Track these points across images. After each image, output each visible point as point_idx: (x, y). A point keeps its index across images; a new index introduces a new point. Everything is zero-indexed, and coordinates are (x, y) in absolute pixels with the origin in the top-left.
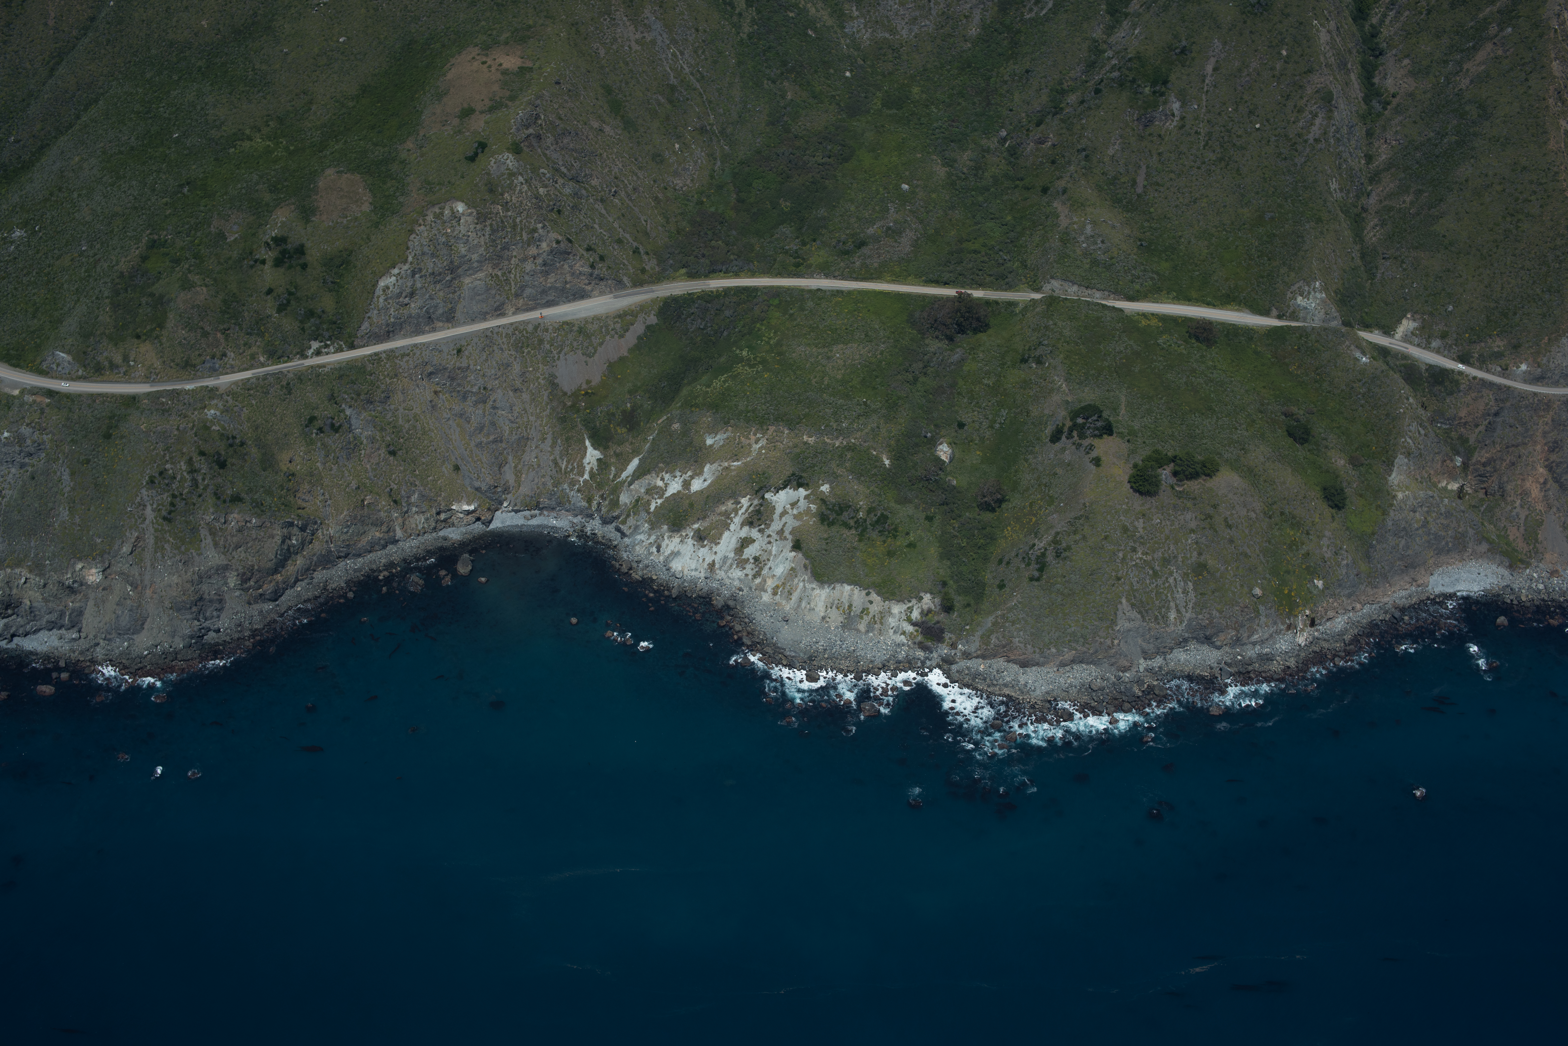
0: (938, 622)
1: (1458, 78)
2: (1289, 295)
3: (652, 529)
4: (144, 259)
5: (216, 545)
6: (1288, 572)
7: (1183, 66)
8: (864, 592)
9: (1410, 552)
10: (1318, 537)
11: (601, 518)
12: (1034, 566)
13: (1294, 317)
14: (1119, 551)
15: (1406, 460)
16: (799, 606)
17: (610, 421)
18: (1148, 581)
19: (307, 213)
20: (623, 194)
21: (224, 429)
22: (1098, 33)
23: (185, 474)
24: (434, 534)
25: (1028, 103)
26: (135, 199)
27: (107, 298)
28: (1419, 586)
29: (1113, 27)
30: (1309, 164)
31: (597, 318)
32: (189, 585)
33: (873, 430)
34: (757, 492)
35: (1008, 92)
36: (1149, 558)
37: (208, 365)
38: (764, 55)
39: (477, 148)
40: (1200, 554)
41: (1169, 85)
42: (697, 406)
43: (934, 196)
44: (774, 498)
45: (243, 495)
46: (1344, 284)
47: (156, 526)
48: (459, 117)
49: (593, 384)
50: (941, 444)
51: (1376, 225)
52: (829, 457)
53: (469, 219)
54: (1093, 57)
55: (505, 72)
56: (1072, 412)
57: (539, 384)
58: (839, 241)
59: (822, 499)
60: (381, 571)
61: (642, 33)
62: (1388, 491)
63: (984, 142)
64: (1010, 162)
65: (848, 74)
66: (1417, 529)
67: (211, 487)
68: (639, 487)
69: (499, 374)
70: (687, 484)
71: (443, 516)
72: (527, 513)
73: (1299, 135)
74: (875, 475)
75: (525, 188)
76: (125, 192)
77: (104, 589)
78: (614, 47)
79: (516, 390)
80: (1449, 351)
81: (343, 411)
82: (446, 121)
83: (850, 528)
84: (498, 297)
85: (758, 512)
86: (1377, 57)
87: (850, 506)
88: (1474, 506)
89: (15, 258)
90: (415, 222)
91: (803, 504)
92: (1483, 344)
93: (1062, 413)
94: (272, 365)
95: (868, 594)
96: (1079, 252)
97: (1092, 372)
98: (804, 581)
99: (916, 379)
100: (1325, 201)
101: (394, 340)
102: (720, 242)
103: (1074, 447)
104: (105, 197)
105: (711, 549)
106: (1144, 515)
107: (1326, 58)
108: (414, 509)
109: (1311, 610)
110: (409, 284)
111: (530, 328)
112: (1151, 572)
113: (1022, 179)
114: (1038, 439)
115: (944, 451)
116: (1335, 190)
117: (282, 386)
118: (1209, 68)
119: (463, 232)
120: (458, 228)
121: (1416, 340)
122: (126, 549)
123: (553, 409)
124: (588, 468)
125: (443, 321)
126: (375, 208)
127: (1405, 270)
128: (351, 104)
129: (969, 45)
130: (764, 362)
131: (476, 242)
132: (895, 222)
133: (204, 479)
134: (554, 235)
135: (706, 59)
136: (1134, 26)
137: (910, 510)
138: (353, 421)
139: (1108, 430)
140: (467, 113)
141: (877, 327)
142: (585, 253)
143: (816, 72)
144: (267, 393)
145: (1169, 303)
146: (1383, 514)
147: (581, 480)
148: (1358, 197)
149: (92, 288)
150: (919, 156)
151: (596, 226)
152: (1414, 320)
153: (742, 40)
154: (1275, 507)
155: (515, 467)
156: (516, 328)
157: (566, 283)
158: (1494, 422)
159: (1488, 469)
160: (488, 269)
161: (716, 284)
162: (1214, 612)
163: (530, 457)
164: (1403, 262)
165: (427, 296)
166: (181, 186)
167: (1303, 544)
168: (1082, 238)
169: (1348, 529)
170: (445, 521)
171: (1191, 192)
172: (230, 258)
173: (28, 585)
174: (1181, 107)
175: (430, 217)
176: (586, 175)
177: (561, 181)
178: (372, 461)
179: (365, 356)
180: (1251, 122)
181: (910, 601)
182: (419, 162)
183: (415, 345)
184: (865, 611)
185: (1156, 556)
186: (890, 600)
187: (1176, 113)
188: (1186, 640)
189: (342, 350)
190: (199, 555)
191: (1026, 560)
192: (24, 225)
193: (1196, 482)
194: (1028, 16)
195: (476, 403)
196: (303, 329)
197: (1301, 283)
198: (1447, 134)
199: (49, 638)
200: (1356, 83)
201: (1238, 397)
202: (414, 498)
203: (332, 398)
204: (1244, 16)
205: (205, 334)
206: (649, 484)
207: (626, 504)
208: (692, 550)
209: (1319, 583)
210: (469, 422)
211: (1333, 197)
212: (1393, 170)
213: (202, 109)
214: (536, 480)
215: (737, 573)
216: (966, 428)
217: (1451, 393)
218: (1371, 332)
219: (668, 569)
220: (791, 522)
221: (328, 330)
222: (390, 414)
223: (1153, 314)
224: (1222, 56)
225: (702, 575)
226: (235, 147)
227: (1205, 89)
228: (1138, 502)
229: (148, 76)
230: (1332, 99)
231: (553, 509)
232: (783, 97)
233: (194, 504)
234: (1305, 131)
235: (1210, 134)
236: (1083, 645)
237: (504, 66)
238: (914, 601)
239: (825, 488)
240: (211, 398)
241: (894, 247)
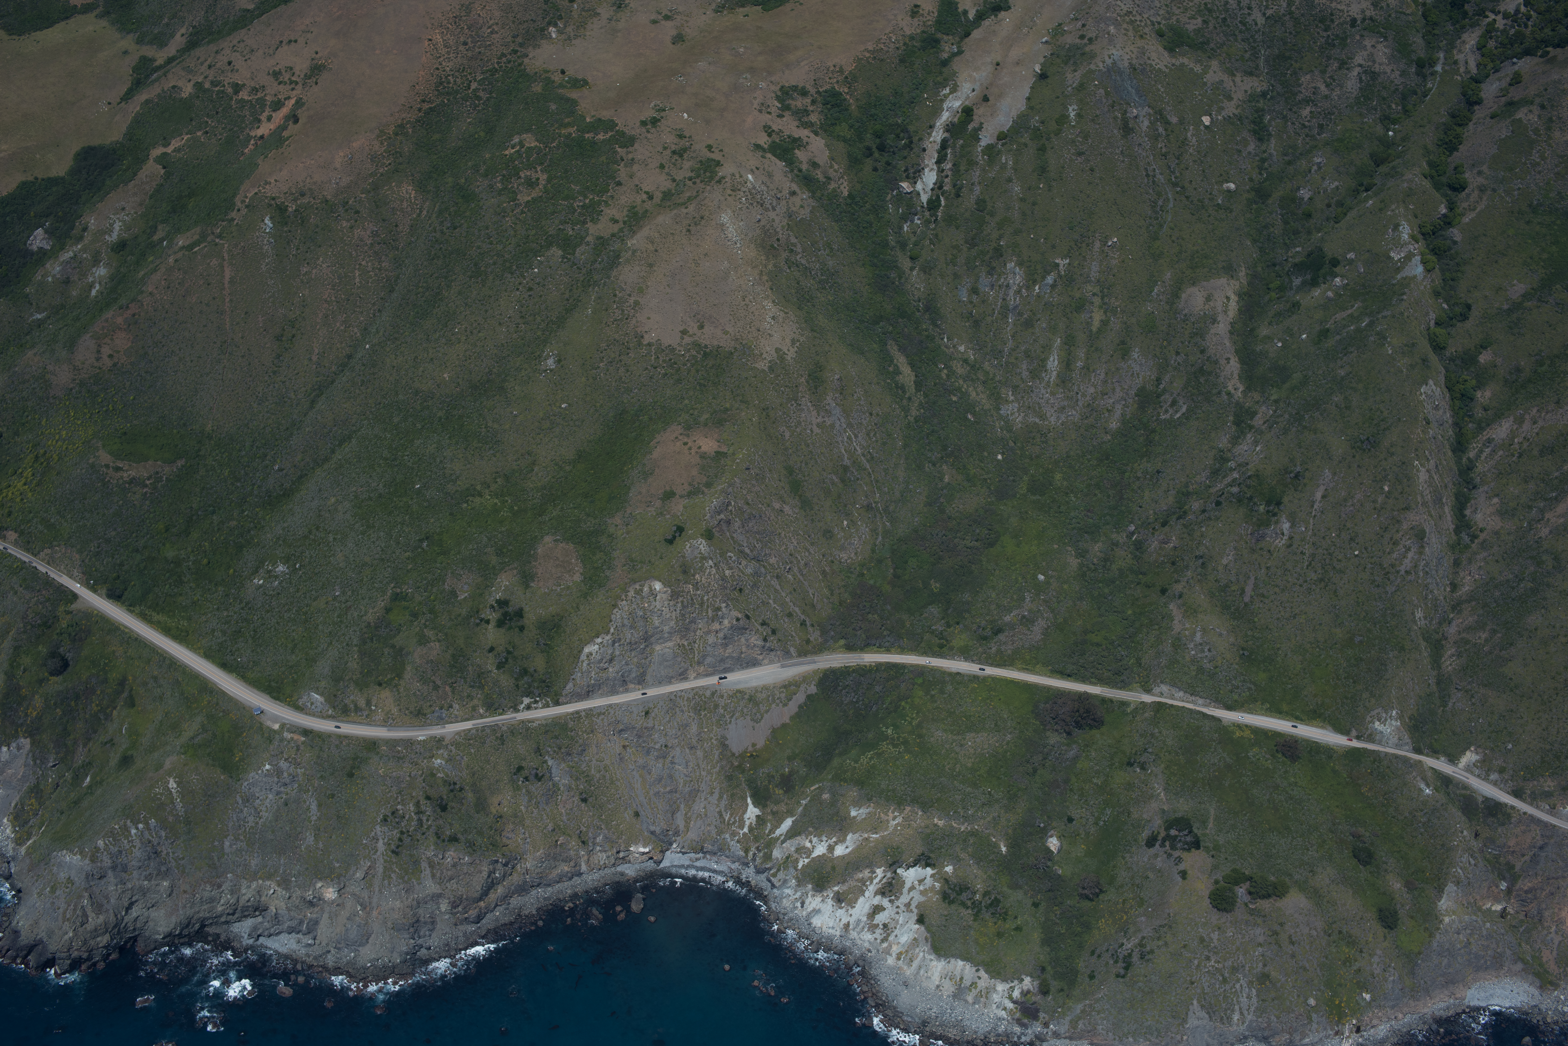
0: (1035, 1003)
1: (1539, 526)
2: (1368, 719)
3: (798, 885)
4: (388, 610)
5: (433, 876)
6: (1340, 985)
7: (1296, 490)
8: (974, 969)
9: (1450, 970)
10: (1370, 955)
11: (755, 867)
12: (1121, 964)
13: (1371, 739)
14: (1195, 958)
15: (1455, 888)
16: (918, 973)
17: (769, 782)
18: (1217, 986)
19: (526, 579)
20: (795, 569)
21: (447, 776)
22: (1223, 442)
23: (413, 814)
24: (613, 869)
25: (1156, 502)
26: (383, 550)
27: (356, 645)
28: (1456, 999)
29: (1239, 437)
30: (1399, 593)
31: (765, 688)
32: (408, 910)
33: (994, 819)
34: (891, 865)
35: (1139, 488)
36: (1221, 966)
37: (436, 714)
38: (928, 438)
39: (675, 532)
40: (1265, 965)
41: (1282, 507)
42: (845, 780)
43: (1065, 587)
44: (905, 874)
45: (459, 836)
46: (1418, 709)
47: (386, 858)
48: (661, 499)
49: (758, 747)
50: (1051, 836)
51: (1453, 655)
52: (955, 840)
53: (665, 596)
54: (1218, 465)
55: (703, 456)
56: (1167, 821)
57: (712, 743)
58: (979, 627)
59: (945, 879)
60: (567, 902)
61: (823, 417)
62: (1436, 916)
63: (1114, 536)
64: (1136, 556)
65: (1000, 457)
66: (1460, 949)
67: (433, 827)
68: (790, 846)
69: (679, 733)
70: (831, 849)
71: (621, 855)
72: (692, 855)
73: (1393, 566)
74: (993, 860)
75: (714, 571)
76: (374, 542)
77: (337, 905)
78: (798, 430)
79: (691, 748)
80: (1505, 785)
81: (546, 762)
82: (651, 502)
83: (968, 908)
84: (683, 664)
85: (890, 884)
86: (1470, 490)
87: (968, 888)
88: (1514, 927)
89: (279, 594)
90: (619, 597)
91: (929, 881)
92: (1535, 783)
93: (1158, 822)
94: (490, 716)
95: (977, 970)
96: (1188, 658)
97: (1188, 784)
98: (924, 951)
99: (1035, 771)
100: (1409, 630)
101: (593, 698)
102: (876, 616)
103: (1165, 856)
104: (357, 545)
105: (847, 911)
106: (1219, 928)
107: (1422, 496)
108: (598, 848)
109: (1358, 1019)
110: (610, 652)
111: (708, 694)
112: (1221, 978)
113: (1144, 574)
114: (1135, 840)
115: (1053, 843)
116: (1420, 618)
117: (497, 738)
118: (1319, 495)
119: (658, 607)
120: (654, 603)
121: (1477, 772)
122: (359, 875)
123: (722, 767)
124: (747, 823)
125: (634, 683)
126: (585, 578)
127: (1473, 704)
128: (568, 468)
129: (1109, 438)
130: (905, 742)
131: (668, 616)
132: (1030, 611)
133: (428, 820)
134: (736, 614)
135: (877, 441)
136: (1256, 443)
137: (1019, 895)
138: (554, 771)
139: (1196, 844)
140: (669, 495)
141: (1005, 716)
142: (759, 628)
143: (972, 455)
144: (484, 743)
145: (1263, 715)
146: (1430, 936)
147: (741, 832)
148: (1440, 623)
149: (343, 635)
150: (1056, 546)
151: (771, 601)
152: (1477, 753)
153: (909, 423)
154: (1334, 926)
155: (686, 814)
156: (696, 692)
157: (742, 653)
158: (1539, 855)
159: (1529, 896)
160: (677, 639)
161: (871, 658)
162: (1273, 1017)
163: (699, 807)
164: (1472, 696)
165: (624, 663)
166: (421, 541)
167: (1356, 961)
168: (1192, 646)
169: (1397, 947)
170: (623, 858)
171: (1292, 608)
172: (460, 615)
173: (275, 895)
174: (1291, 527)
175: (631, 593)
176: (766, 555)
177: (744, 562)
178: (567, 806)
179: (568, 714)
180: (1351, 548)
181: (1012, 982)
182: (625, 538)
183: (610, 706)
184: (974, 984)
185: (1226, 964)
186: (995, 979)
187: (1286, 532)
188: (1246, 1038)
189: (548, 706)
190: (419, 884)
191: (1115, 957)
192: (286, 560)
193: (1268, 901)
194: (1164, 417)
195: (658, 758)
196: (517, 686)
197: (1380, 710)
198: (1524, 579)
199: (288, 940)
200: (1449, 515)
201: (1313, 816)
202: (599, 839)
203: (538, 751)
204: (1354, 451)
205: (436, 688)
206: (799, 844)
207: (777, 859)
208: (831, 910)
209: (1367, 997)
210: (650, 774)
211: (1417, 625)
212: (1474, 603)
213: (441, 462)
214: (703, 828)
215: (868, 936)
216: (1074, 822)
217: (1503, 824)
218: (1438, 759)
219: (810, 924)
220: (917, 898)
221: (538, 688)
222: (584, 765)
223: (1246, 726)
224: (1331, 485)
225: (838, 933)
226: (467, 502)
227: (1313, 514)
228: (1215, 917)
229: (396, 420)
230: (1425, 537)
231: (715, 854)
232: (941, 479)
233: (418, 841)
234: (1398, 562)
235: (1313, 556)
236: (1157, 1038)
237: (704, 449)
238: (1016, 982)
239: (949, 869)
240: (438, 748)
241: (1026, 634)
